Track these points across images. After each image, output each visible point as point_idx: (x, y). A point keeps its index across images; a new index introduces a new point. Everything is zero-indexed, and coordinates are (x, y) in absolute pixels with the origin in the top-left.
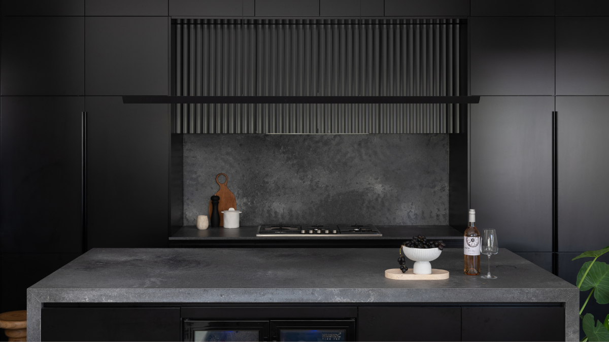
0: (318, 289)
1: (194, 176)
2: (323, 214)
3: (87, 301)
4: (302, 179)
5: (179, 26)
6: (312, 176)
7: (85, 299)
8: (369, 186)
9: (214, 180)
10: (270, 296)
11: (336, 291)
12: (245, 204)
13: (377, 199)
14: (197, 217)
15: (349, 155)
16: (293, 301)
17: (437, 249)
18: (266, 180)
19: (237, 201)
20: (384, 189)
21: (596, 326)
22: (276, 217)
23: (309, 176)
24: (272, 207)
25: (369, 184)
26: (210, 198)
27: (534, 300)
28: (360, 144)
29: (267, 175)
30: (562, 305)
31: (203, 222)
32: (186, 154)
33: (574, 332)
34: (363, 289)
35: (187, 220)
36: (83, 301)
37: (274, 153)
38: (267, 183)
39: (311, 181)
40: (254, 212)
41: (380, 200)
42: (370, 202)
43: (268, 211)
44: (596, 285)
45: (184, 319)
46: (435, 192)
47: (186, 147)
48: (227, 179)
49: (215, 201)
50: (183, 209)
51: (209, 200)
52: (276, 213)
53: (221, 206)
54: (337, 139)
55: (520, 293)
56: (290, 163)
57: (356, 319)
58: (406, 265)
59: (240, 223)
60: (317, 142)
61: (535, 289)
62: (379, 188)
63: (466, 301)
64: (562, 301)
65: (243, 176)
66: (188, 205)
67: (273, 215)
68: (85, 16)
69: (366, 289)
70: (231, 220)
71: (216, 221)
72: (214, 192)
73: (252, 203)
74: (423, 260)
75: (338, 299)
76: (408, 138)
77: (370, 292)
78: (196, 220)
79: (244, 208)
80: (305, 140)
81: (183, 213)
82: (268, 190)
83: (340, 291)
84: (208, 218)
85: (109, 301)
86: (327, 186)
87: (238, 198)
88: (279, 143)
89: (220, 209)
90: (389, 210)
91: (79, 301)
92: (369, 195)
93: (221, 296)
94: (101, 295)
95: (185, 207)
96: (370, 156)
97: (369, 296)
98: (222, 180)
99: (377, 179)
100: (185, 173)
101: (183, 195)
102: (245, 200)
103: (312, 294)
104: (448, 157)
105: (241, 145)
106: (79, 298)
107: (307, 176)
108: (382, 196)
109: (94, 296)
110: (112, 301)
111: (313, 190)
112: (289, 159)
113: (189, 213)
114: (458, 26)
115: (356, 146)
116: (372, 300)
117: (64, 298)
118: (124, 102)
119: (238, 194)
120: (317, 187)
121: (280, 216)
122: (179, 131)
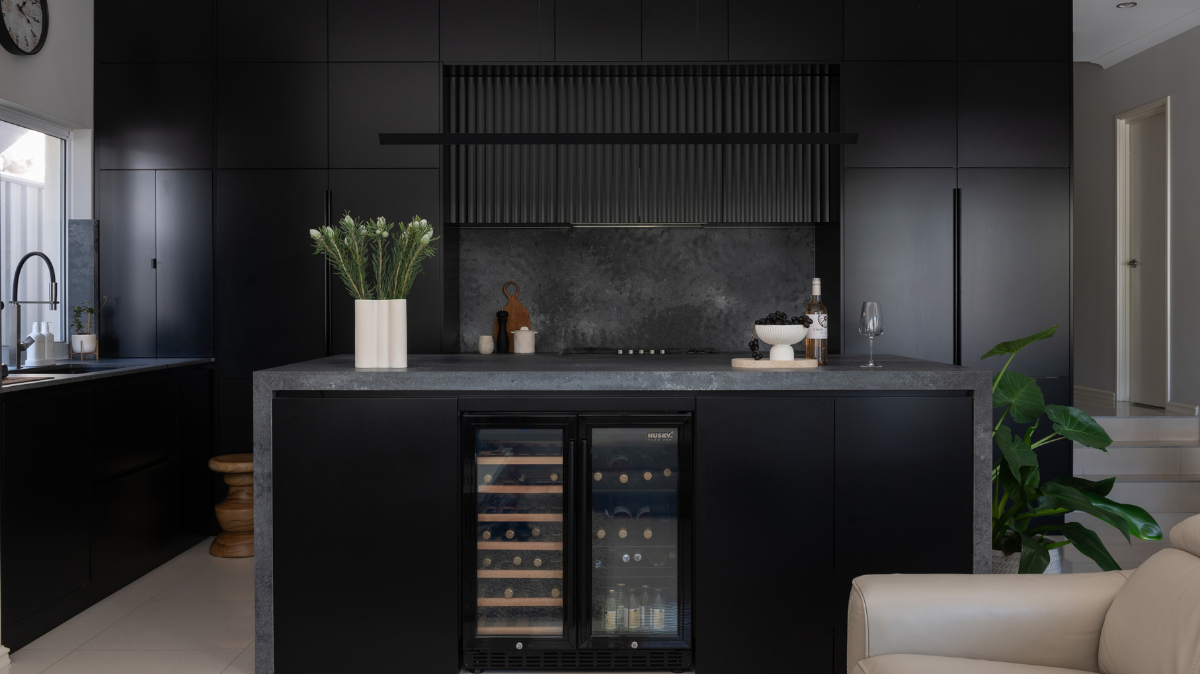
0: (642, 373)
1: (474, 285)
2: (647, 336)
3: (333, 388)
4: (618, 290)
5: (453, 79)
6: (632, 285)
7: (331, 385)
8: (707, 299)
9: (500, 292)
10: (578, 382)
11: (666, 375)
12: (543, 323)
13: (718, 317)
14: (478, 339)
15: (681, 257)
16: (608, 389)
17: (801, 326)
18: (570, 291)
19: (532, 319)
20: (729, 302)
21: (1013, 441)
22: (584, 340)
23: (628, 286)
24: (578, 327)
25: (708, 296)
26: (495, 315)
27: (933, 387)
28: (695, 243)
29: (572, 284)
30: (970, 393)
31: (486, 344)
32: (463, 255)
33: (986, 430)
34: (702, 373)
35: (465, 344)
36: (328, 388)
37: (581, 254)
38: (572, 294)
39: (631, 291)
40: (555, 334)
41: (723, 317)
42: (709, 320)
43: (574, 333)
44: (1013, 401)
45: (462, 413)
46: (796, 307)
47: (464, 246)
48: (518, 289)
49: (502, 318)
50: (458, 330)
51: (495, 318)
52: (583, 334)
53: (510, 324)
54: (666, 235)
55: (913, 378)
56: (602, 267)
57: (693, 413)
58: (759, 350)
59: (536, 348)
60: (639, 240)
61: (933, 373)
62: (721, 301)
63: (841, 389)
64: (970, 388)
65: (540, 285)
66: (466, 324)
67: (581, 338)
68: (328, 62)
69: (706, 373)
70: (525, 341)
71: (504, 344)
72: (501, 307)
73: (552, 321)
74: (783, 342)
75: (669, 386)
76: (760, 235)
77: (713, 376)
78: (477, 344)
79: (541, 328)
80: (622, 237)
81: (459, 336)
82: (573, 304)
83: (672, 375)
84: (494, 338)
85: (362, 389)
86: (652, 299)
87: (533, 314)
88: (589, 240)
89: (508, 329)
90: (735, 330)
91: (322, 388)
92: (708, 310)
93: (513, 381)
94: (352, 381)
95: (462, 327)
96: (709, 258)
97: (710, 381)
98: (511, 290)
99: (719, 289)
100: (462, 282)
101: (458, 311)
102: (542, 317)
103: (635, 379)
104: (813, 259)
105: (536, 244)
106: (322, 385)
107: (624, 285)
108: (726, 312)
109: (342, 381)
110: (366, 389)
111: (633, 304)
112: (600, 262)
113: (467, 336)
114: (827, 78)
115: (691, 245)
116: (715, 386)
117: (302, 385)
118: (382, 143)
119: (533, 309)
120: (639, 299)
121: (589, 340)
122: (453, 221)
